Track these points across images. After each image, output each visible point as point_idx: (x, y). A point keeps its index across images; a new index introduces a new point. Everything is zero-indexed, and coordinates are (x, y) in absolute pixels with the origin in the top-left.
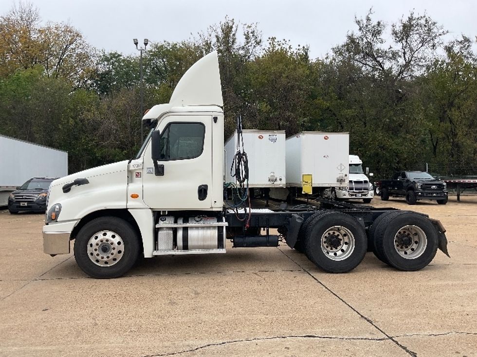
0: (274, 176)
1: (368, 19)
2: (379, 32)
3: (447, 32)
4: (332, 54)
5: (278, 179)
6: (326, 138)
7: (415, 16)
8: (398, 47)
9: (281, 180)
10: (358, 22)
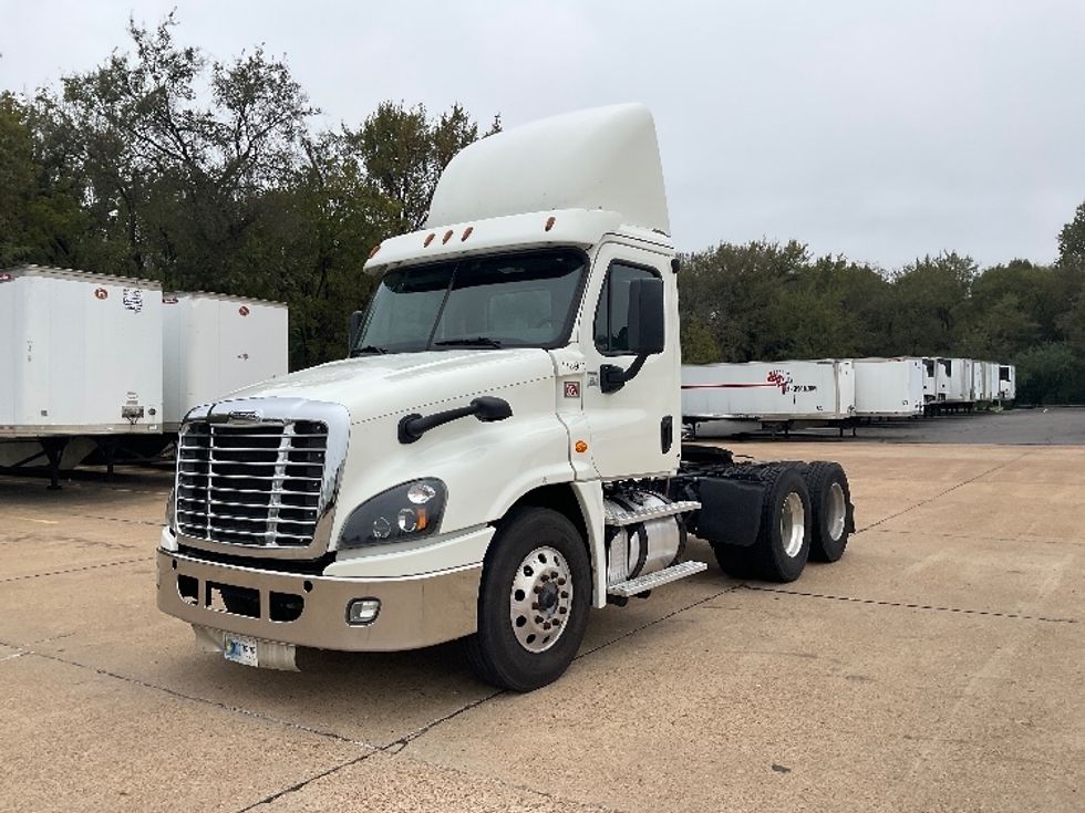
0: (136, 402)
1: (164, 36)
2: (187, 73)
3: (319, 111)
4: (58, 91)
5: (146, 413)
6: (244, 312)
7: (267, 60)
8: (225, 117)
9: (153, 412)
10: (137, 35)
